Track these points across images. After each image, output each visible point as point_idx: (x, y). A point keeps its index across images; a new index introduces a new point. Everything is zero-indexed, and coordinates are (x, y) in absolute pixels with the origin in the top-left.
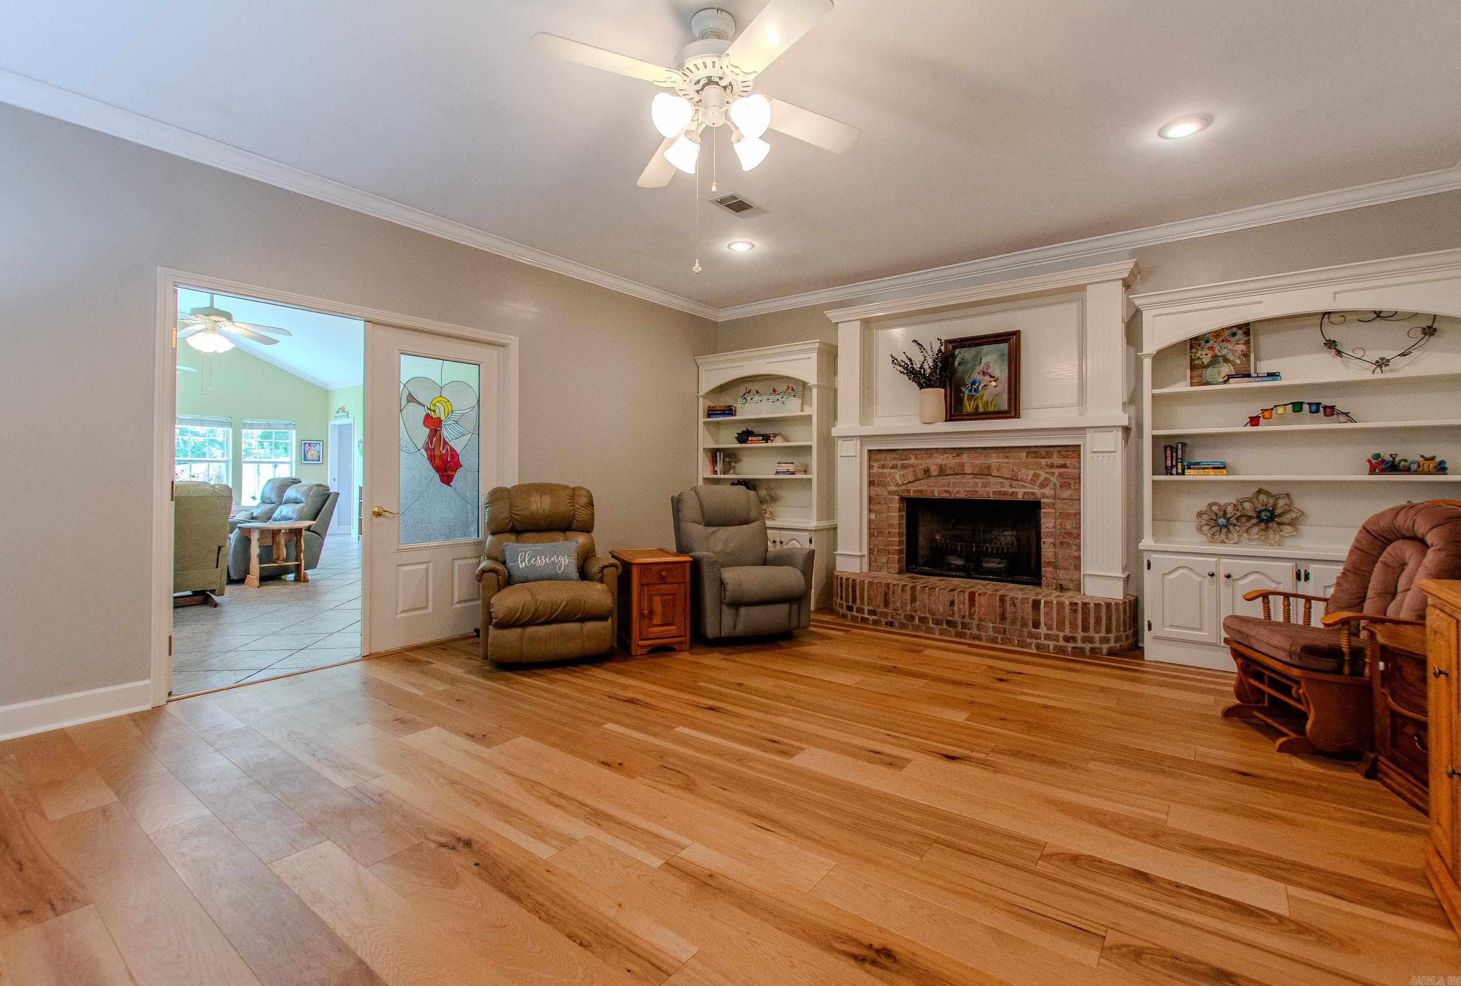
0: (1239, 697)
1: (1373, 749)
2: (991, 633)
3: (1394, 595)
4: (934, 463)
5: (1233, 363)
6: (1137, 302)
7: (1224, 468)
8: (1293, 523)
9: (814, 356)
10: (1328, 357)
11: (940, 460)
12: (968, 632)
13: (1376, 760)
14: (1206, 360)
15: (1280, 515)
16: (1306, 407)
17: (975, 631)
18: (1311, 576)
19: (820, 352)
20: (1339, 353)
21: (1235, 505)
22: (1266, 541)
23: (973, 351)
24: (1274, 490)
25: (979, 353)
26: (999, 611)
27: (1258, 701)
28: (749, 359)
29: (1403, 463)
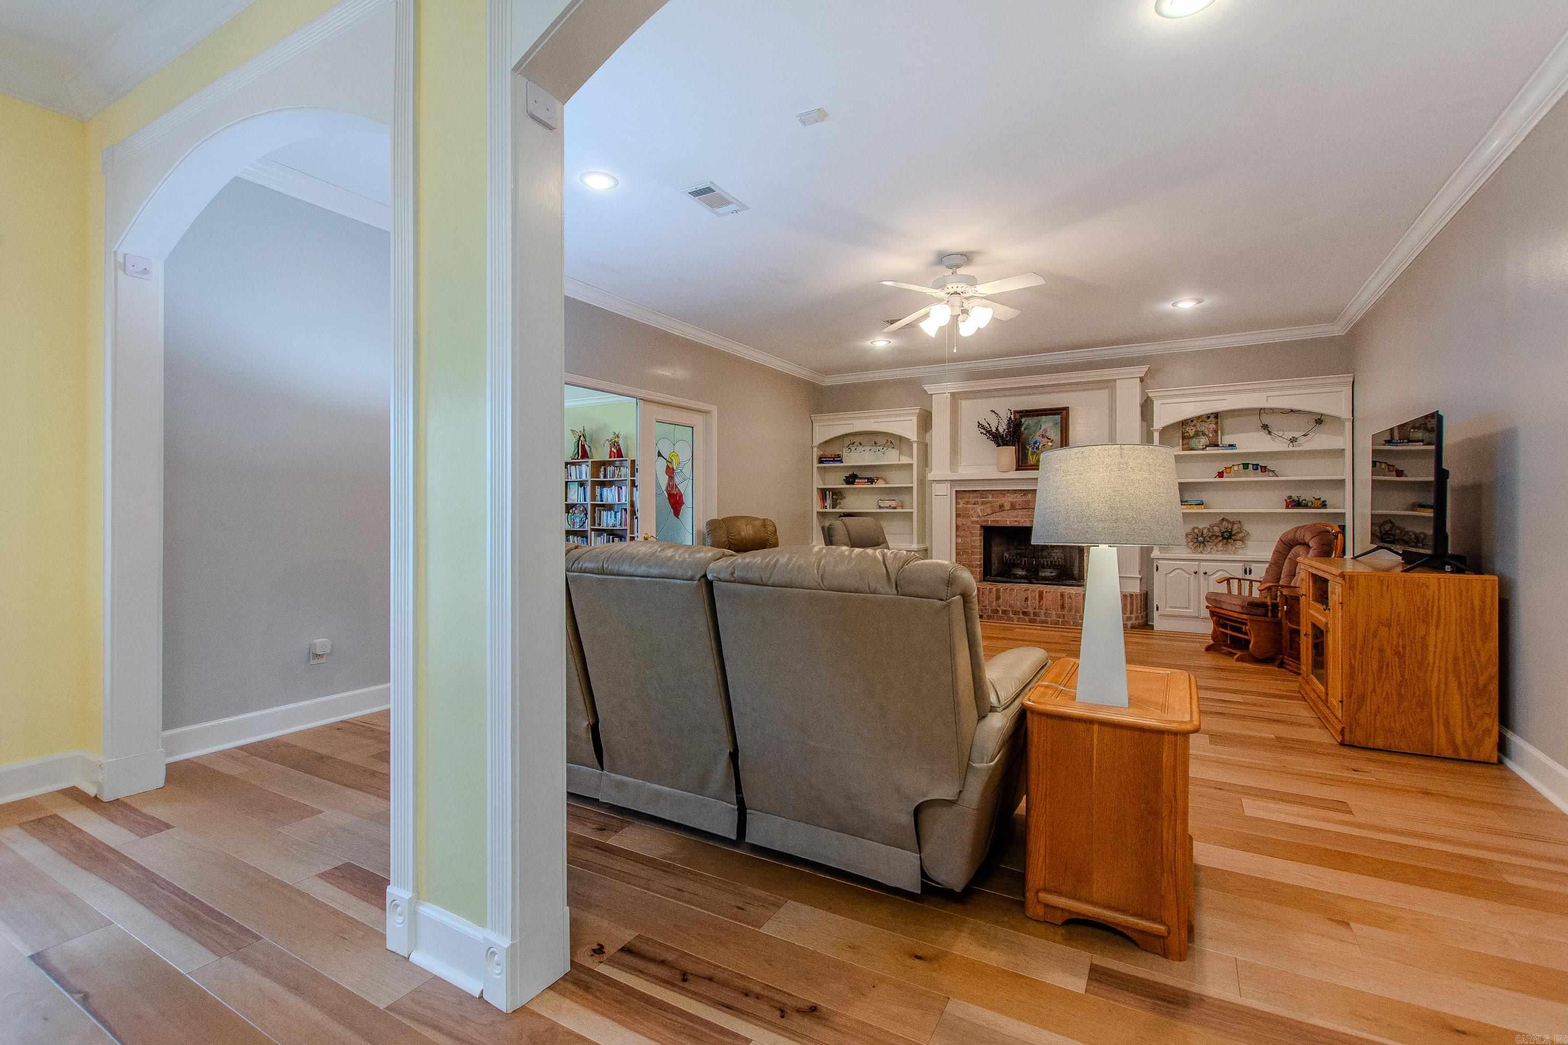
0: (1214, 639)
1: (1282, 654)
2: (1054, 618)
3: (1294, 575)
4: (1007, 501)
5: (1208, 436)
6: (1150, 395)
7: (1202, 504)
8: (1242, 540)
9: (915, 419)
10: (1263, 434)
11: (1011, 498)
12: (1038, 618)
13: (1283, 658)
14: (1192, 433)
15: (1235, 535)
16: (1250, 466)
17: (1044, 618)
18: (1253, 572)
19: (919, 416)
20: (1270, 433)
21: (1208, 529)
22: (1226, 551)
23: (1036, 419)
24: (1231, 519)
25: (1039, 421)
26: (1060, 603)
27: (1225, 641)
28: (860, 418)
29: (1304, 501)
